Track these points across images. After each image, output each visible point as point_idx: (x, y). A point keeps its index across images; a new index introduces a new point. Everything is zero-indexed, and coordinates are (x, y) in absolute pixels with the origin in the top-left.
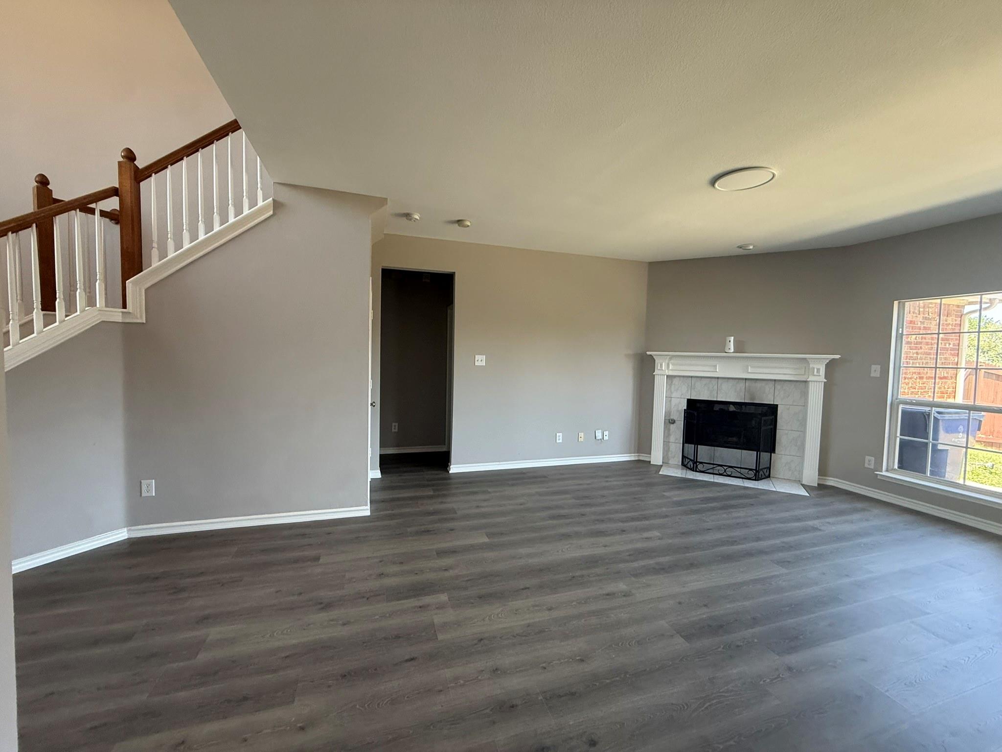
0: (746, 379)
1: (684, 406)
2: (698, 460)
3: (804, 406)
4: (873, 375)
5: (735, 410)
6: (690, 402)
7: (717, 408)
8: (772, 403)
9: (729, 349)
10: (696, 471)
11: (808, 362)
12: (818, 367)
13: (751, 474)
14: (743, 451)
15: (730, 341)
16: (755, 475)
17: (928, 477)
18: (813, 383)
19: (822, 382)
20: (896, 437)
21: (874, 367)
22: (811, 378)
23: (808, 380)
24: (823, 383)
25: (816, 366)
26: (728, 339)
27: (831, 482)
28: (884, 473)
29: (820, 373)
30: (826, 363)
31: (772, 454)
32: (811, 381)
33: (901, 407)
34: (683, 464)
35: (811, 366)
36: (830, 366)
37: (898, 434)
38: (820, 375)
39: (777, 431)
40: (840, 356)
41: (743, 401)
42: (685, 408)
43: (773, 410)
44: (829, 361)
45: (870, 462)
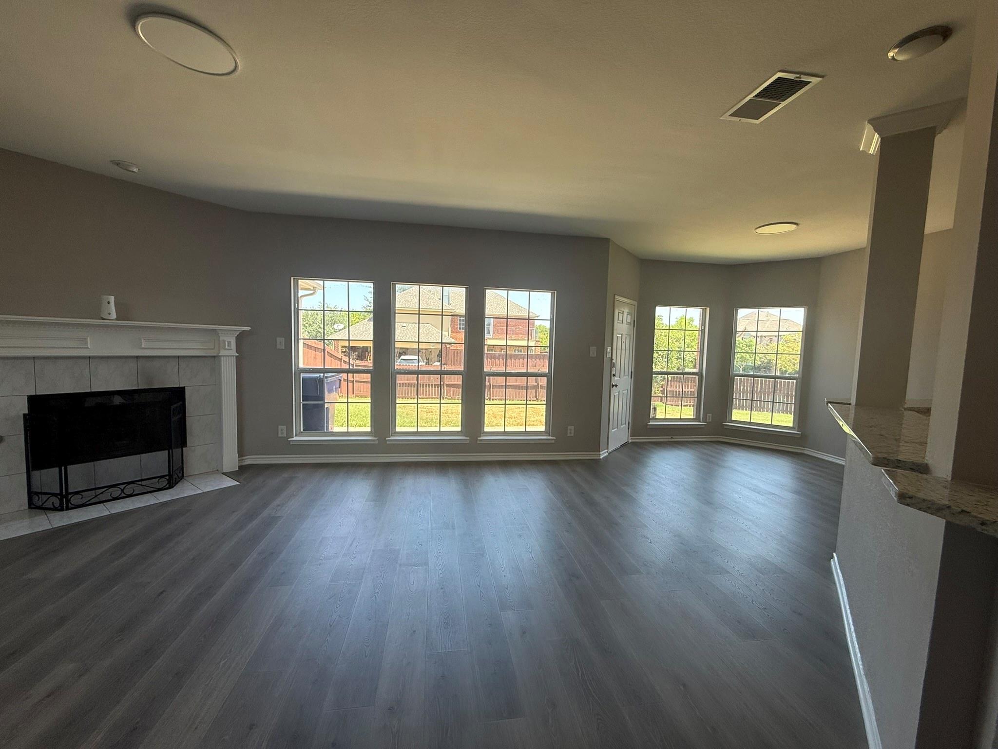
0: (137, 357)
1: (23, 408)
2: (70, 491)
3: (215, 385)
4: (278, 347)
5: (124, 401)
6: (34, 401)
7: (90, 403)
8: (178, 386)
9: (110, 314)
10: (68, 509)
11: (218, 334)
12: (229, 340)
13: (164, 483)
14: (143, 455)
15: (109, 303)
16: (169, 482)
17: (325, 432)
18: (227, 357)
19: (233, 356)
20: (300, 403)
21: (279, 340)
22: (223, 352)
23: (220, 354)
24: (235, 357)
25: (227, 339)
26: (105, 298)
27: (249, 460)
28: (295, 438)
29: (231, 347)
30: (236, 336)
31: (184, 449)
32: (224, 356)
33: (302, 375)
34: (32, 505)
35: (221, 338)
36: (240, 338)
37: (302, 401)
38: (231, 349)
39: (187, 419)
40: (250, 328)
41: (137, 388)
42: (26, 411)
43: (179, 394)
44: (240, 333)
45: (282, 430)
